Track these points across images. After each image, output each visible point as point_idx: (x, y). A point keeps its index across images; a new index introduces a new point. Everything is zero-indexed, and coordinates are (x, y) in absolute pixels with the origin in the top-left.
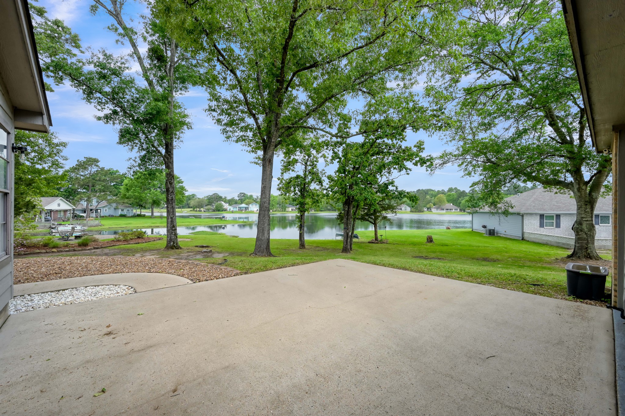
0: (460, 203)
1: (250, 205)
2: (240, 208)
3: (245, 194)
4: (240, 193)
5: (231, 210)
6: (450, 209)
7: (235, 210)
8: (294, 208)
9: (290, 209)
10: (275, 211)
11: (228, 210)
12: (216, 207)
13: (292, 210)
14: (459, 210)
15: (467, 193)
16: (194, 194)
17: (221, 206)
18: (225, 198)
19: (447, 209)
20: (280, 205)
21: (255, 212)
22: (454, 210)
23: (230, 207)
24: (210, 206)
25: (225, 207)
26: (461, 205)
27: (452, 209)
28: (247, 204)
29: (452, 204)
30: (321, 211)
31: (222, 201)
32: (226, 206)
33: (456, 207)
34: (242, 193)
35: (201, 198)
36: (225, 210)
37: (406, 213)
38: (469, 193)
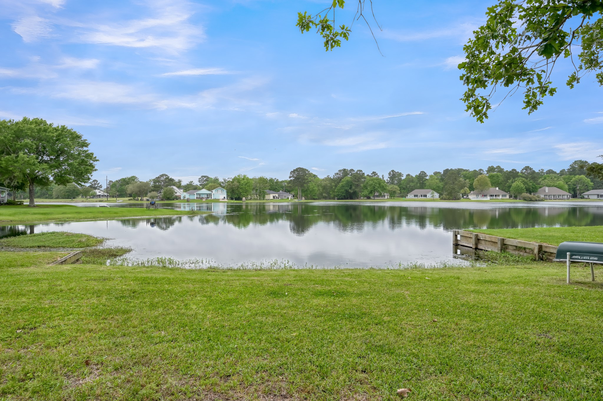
0: (510, 187)
1: (214, 191)
2: (200, 194)
3: (208, 178)
4: (202, 177)
5: (186, 198)
6: (496, 196)
7: (192, 197)
8: (277, 195)
9: (271, 196)
10: (251, 199)
11: (182, 198)
12: (165, 193)
13: (274, 197)
14: (508, 197)
15: (518, 172)
16: (133, 177)
17: (172, 192)
18: (180, 182)
19: (491, 196)
20: (257, 190)
21: (220, 200)
22: (501, 197)
23: (185, 194)
24: (155, 193)
25: (178, 194)
26: (511, 189)
27: (499, 196)
28: (209, 190)
29: (497, 188)
30: (314, 199)
31: (174, 185)
32: (179, 192)
33: (504, 193)
34: (205, 177)
35: (145, 181)
36: (178, 198)
37: (434, 200)
38: (522, 173)
